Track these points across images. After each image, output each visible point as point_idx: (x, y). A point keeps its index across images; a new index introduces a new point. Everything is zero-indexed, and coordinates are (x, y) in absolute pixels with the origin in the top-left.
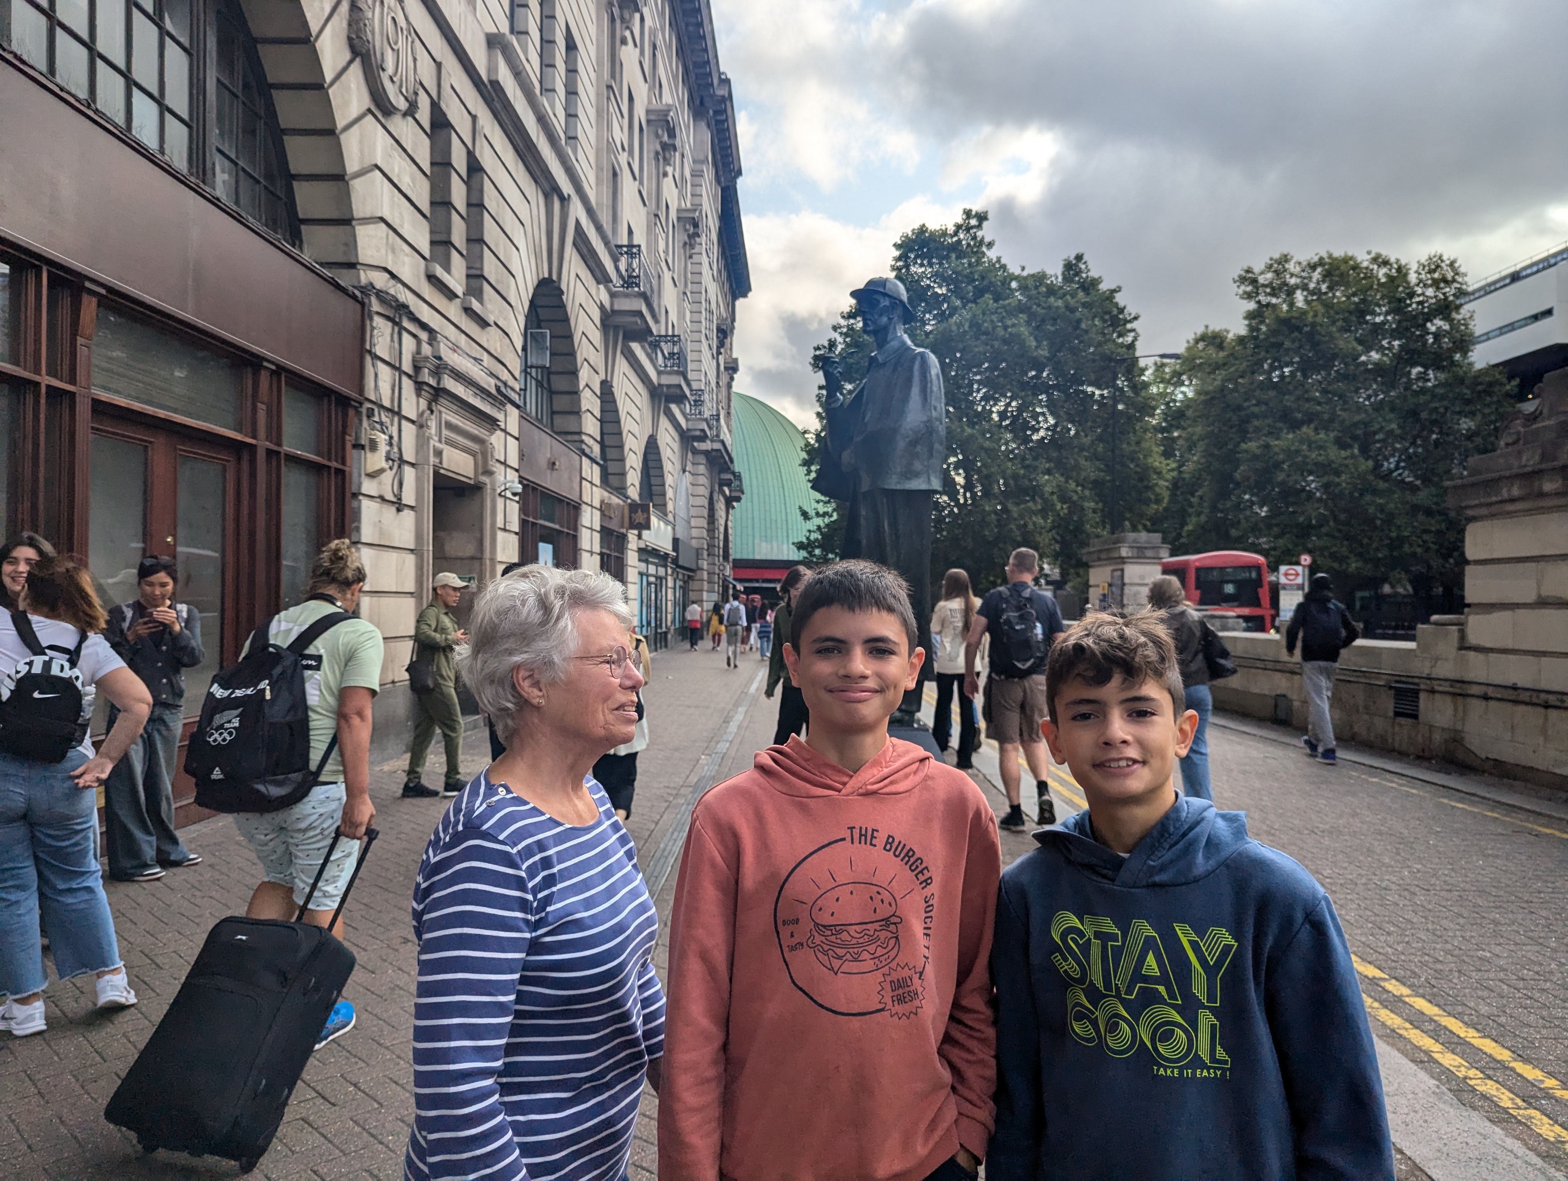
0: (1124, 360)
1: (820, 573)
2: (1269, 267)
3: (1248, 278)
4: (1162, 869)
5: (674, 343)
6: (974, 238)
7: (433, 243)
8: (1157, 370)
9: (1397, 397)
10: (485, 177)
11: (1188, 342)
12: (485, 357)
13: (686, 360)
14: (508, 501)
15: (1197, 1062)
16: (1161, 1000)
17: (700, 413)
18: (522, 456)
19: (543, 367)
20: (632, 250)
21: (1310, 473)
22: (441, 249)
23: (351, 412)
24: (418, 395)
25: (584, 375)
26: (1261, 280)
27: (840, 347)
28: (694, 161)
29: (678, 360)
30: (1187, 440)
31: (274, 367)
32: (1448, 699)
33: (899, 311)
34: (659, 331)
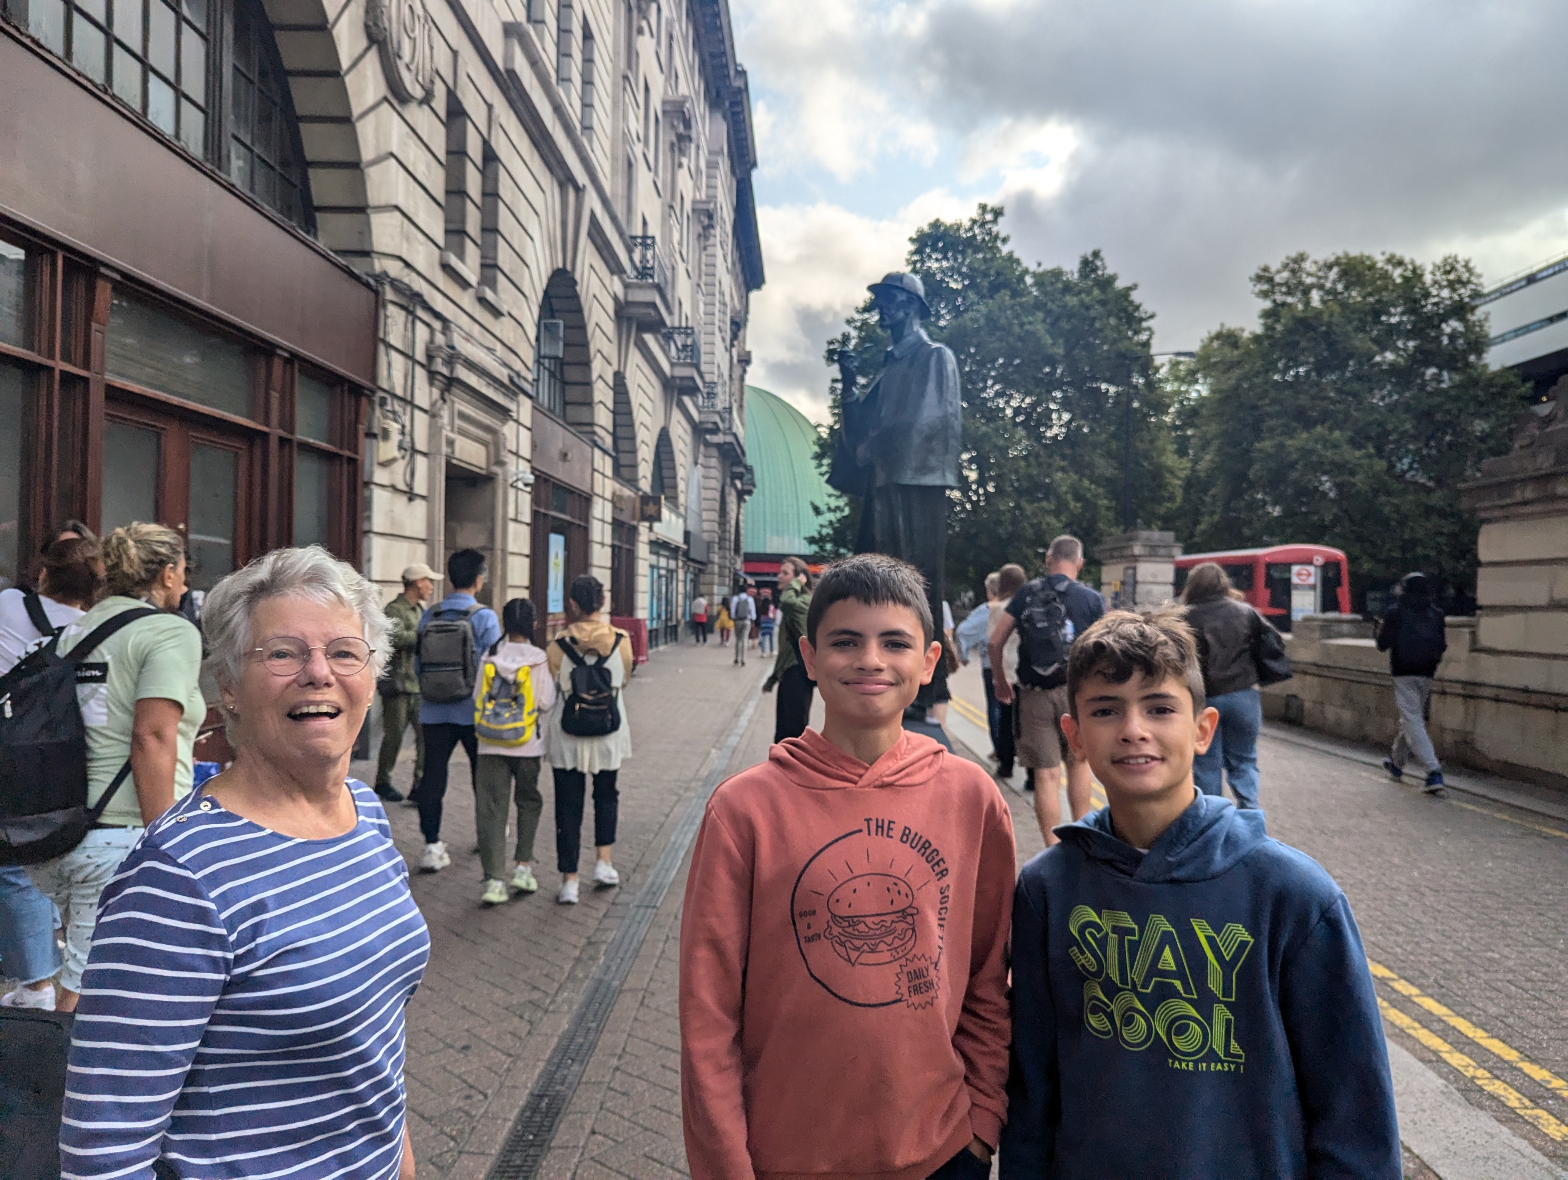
0: (1138, 358)
1: (836, 566)
2: (1285, 266)
3: (1264, 277)
4: (1180, 865)
5: (687, 335)
6: (989, 233)
7: (447, 232)
8: (1171, 369)
9: (1412, 398)
10: (501, 167)
11: (1202, 341)
12: (499, 347)
13: (699, 352)
14: (520, 493)
15: (1212, 1056)
16: (1177, 995)
17: (713, 405)
18: (534, 446)
19: (556, 358)
20: (646, 241)
21: (1325, 473)
22: (455, 238)
23: (364, 400)
24: (431, 384)
25: (597, 365)
26: (1278, 279)
27: (853, 342)
28: (710, 153)
29: (691, 352)
30: (1200, 438)
31: (286, 355)
32: (1460, 700)
33: (916, 305)
34: (672, 321)
